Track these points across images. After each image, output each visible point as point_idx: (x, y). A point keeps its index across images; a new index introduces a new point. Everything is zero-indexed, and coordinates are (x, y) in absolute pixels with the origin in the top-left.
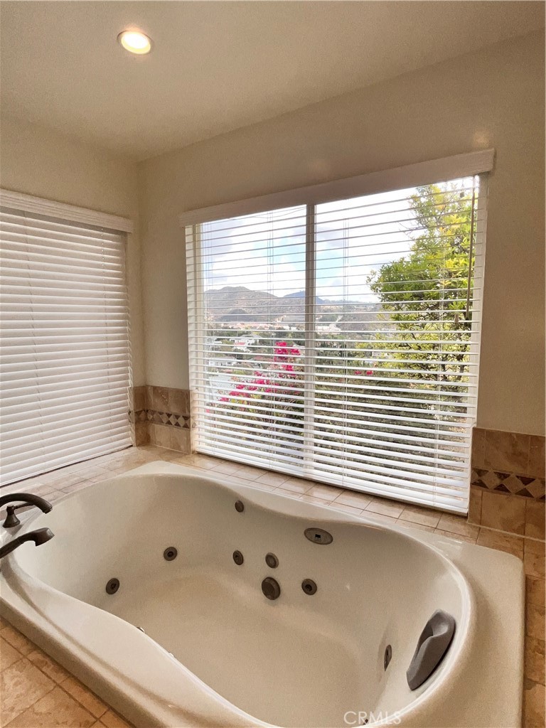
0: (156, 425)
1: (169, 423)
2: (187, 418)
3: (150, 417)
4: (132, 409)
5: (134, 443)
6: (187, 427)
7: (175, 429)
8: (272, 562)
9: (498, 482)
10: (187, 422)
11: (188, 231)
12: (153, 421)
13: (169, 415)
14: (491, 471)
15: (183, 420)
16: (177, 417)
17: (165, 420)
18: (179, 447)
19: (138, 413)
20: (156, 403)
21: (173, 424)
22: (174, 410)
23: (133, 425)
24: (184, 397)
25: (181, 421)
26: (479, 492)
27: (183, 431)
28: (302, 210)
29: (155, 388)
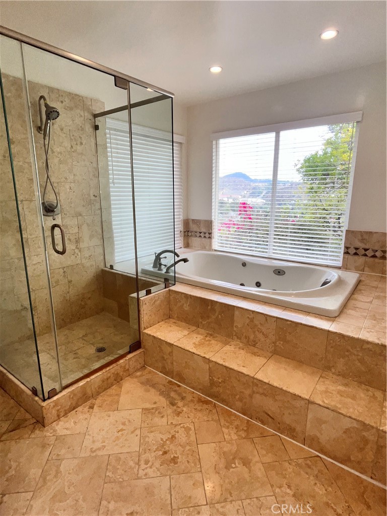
0: (193, 238)
1: (200, 236)
2: (210, 234)
3: (190, 234)
4: (182, 230)
5: (182, 246)
6: (210, 238)
7: (203, 239)
8: (258, 285)
9: (355, 251)
10: (210, 235)
11: (214, 142)
12: (191, 236)
13: (200, 233)
14: (352, 247)
15: (208, 235)
16: (205, 233)
17: (198, 235)
18: (205, 247)
19: (185, 232)
20: (193, 227)
21: (203, 237)
22: (203, 230)
23: (183, 238)
24: (209, 224)
25: (207, 235)
26: (347, 256)
27: (208, 240)
28: (273, 135)
29: (193, 220)
